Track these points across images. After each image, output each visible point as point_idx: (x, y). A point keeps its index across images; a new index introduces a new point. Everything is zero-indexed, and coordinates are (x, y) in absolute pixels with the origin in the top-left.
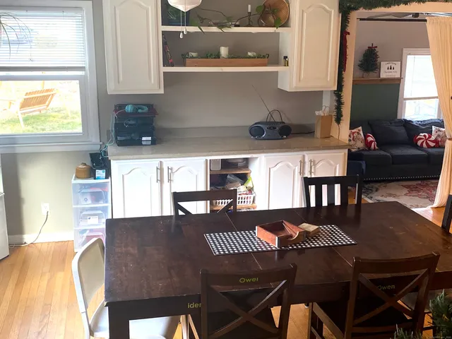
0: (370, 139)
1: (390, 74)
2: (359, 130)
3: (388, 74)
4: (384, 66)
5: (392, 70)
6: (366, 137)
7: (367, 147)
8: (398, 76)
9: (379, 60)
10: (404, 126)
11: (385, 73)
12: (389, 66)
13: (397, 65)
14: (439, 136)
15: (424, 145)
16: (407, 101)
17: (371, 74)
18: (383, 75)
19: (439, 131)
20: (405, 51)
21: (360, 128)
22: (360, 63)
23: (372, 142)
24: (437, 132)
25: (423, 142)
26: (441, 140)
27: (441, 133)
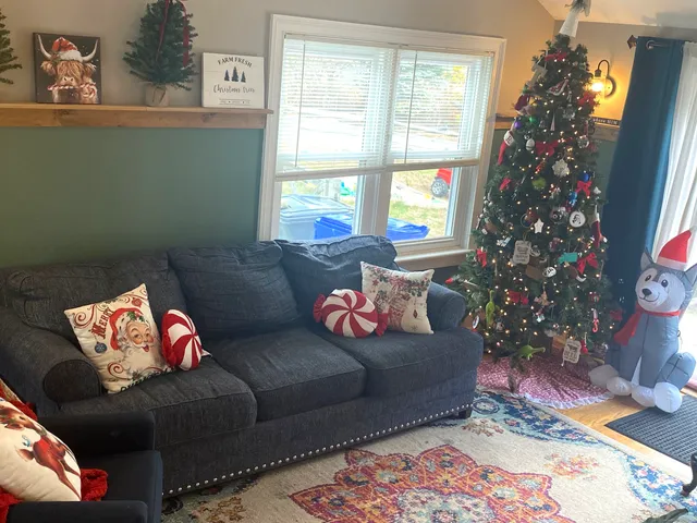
0: (177, 331)
1: (234, 95)
2: (137, 302)
3: (225, 95)
4: (214, 69)
5: (239, 84)
6: (163, 323)
7: (169, 363)
8: (257, 102)
9: (196, 43)
10: (283, 265)
11: (216, 94)
12: (229, 67)
13: (253, 68)
14: (382, 295)
15: (347, 328)
16: (286, 186)
17: (173, 92)
18: (212, 99)
19: (383, 278)
20: (280, 23)
21: (140, 291)
22: (131, 50)
23: (184, 340)
24: (375, 283)
25: (343, 318)
26: (390, 310)
27: (388, 288)
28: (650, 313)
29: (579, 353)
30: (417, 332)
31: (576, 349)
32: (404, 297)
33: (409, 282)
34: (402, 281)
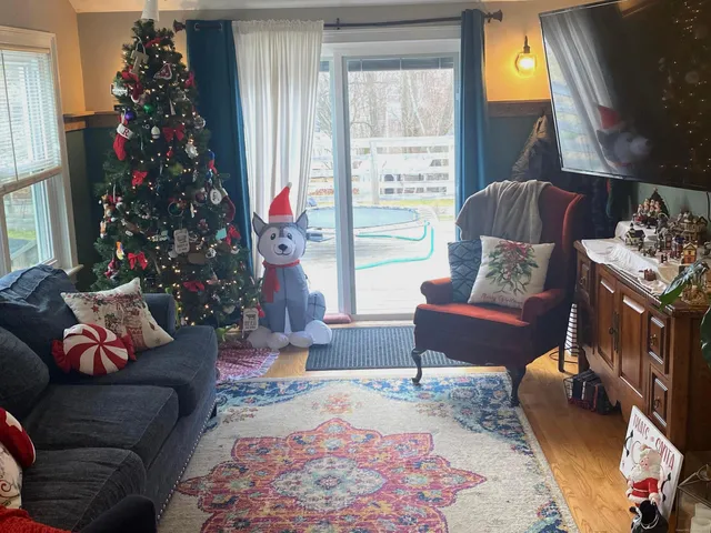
14: (111, 319)
24: (95, 309)
25: (97, 354)
26: (128, 332)
27: (112, 309)
28: (283, 266)
29: (257, 318)
30: (161, 343)
31: (254, 316)
32: (133, 313)
33: (126, 296)
34: (120, 298)
